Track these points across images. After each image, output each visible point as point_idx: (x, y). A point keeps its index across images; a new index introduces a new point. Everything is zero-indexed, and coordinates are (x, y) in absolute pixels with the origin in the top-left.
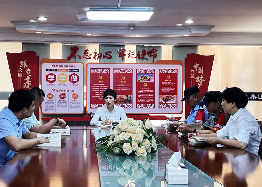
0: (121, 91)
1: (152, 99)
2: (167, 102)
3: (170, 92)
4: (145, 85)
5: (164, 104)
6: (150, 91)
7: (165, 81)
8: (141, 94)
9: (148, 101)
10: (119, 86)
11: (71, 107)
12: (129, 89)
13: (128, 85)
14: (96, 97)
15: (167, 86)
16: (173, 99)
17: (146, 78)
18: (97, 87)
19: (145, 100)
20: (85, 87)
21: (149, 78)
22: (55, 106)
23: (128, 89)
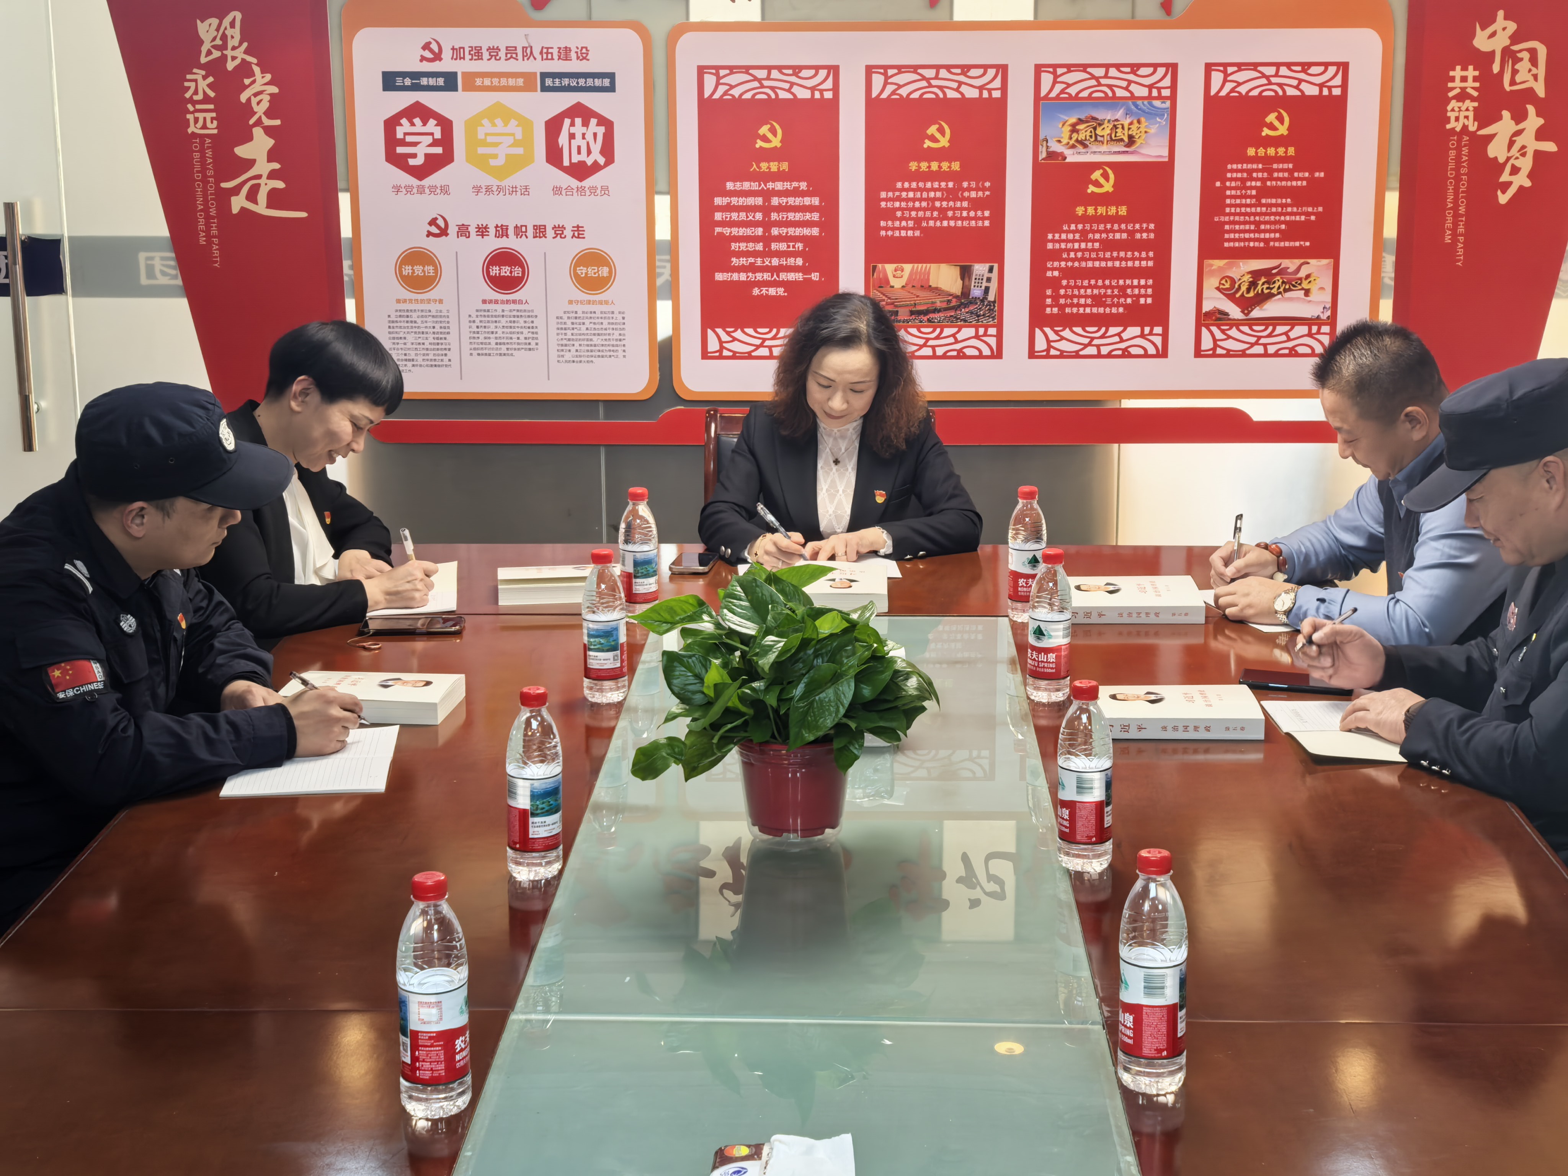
0: (923, 230)
1: (1146, 287)
2: (1256, 313)
3: (1286, 236)
4: (1099, 185)
5: (1237, 324)
6: (1131, 233)
7: (1251, 152)
8: (1068, 251)
9: (1118, 305)
10: (907, 200)
11: (563, 347)
12: (976, 218)
13: (969, 189)
14: (743, 277)
15: (1264, 192)
16: (1307, 292)
17: (1104, 131)
18: (750, 201)
19: (1098, 301)
20: (662, 203)
21: (1131, 137)
22: (453, 338)
23: (969, 218)
